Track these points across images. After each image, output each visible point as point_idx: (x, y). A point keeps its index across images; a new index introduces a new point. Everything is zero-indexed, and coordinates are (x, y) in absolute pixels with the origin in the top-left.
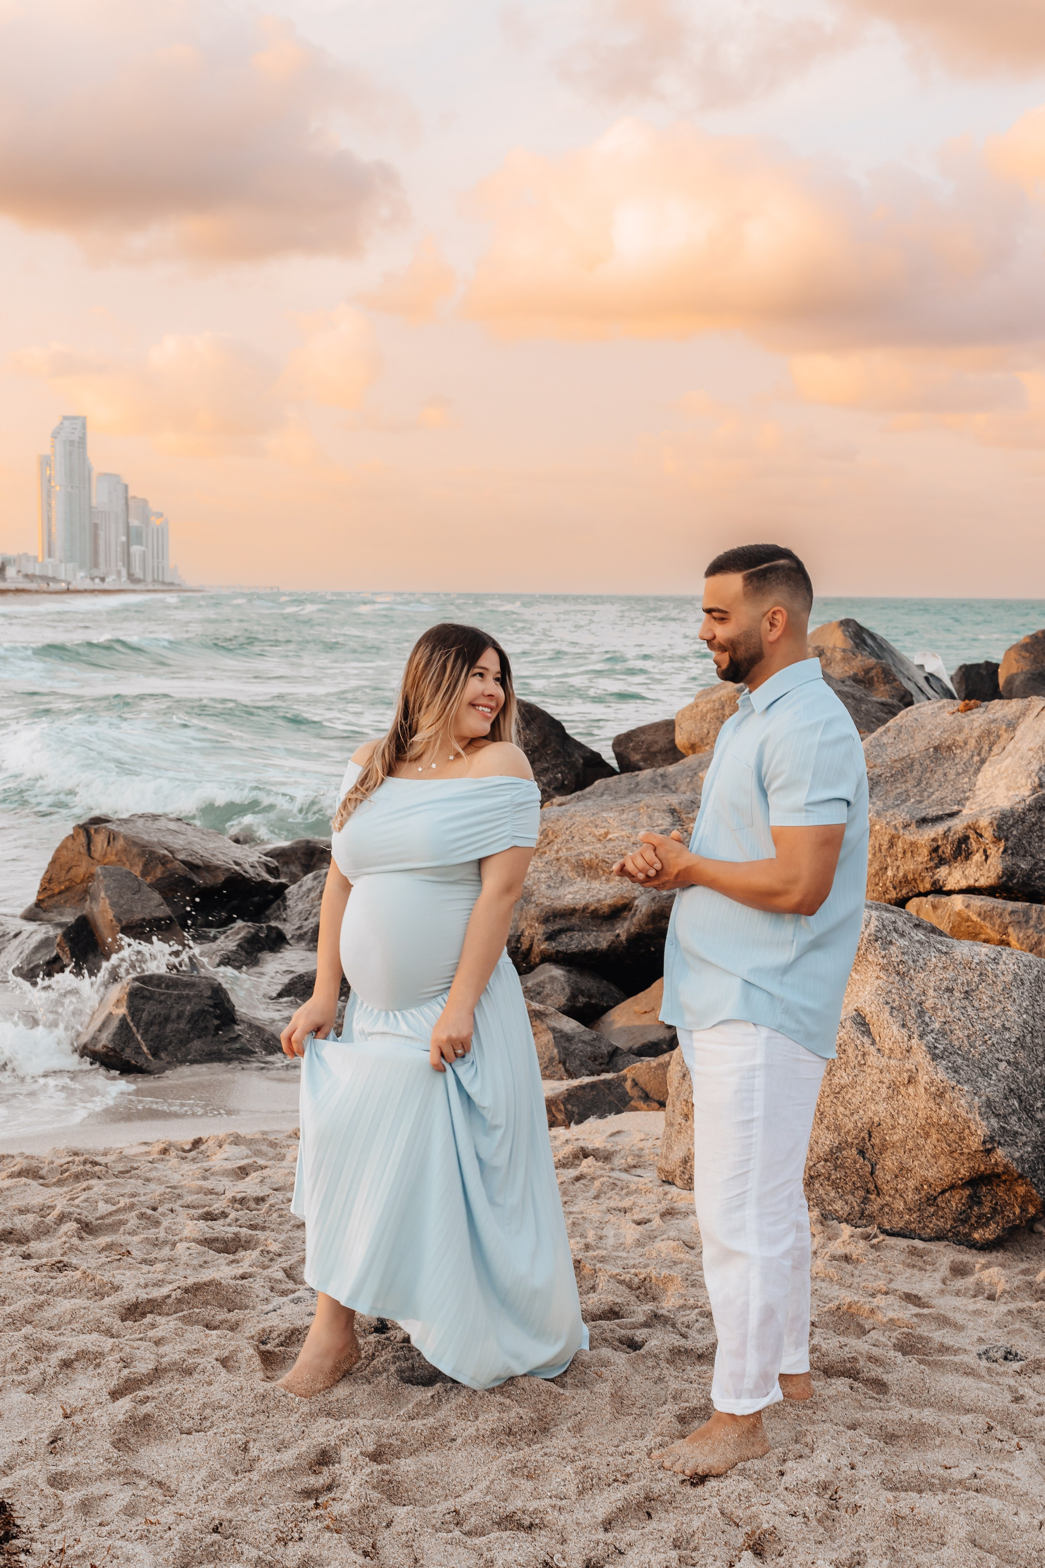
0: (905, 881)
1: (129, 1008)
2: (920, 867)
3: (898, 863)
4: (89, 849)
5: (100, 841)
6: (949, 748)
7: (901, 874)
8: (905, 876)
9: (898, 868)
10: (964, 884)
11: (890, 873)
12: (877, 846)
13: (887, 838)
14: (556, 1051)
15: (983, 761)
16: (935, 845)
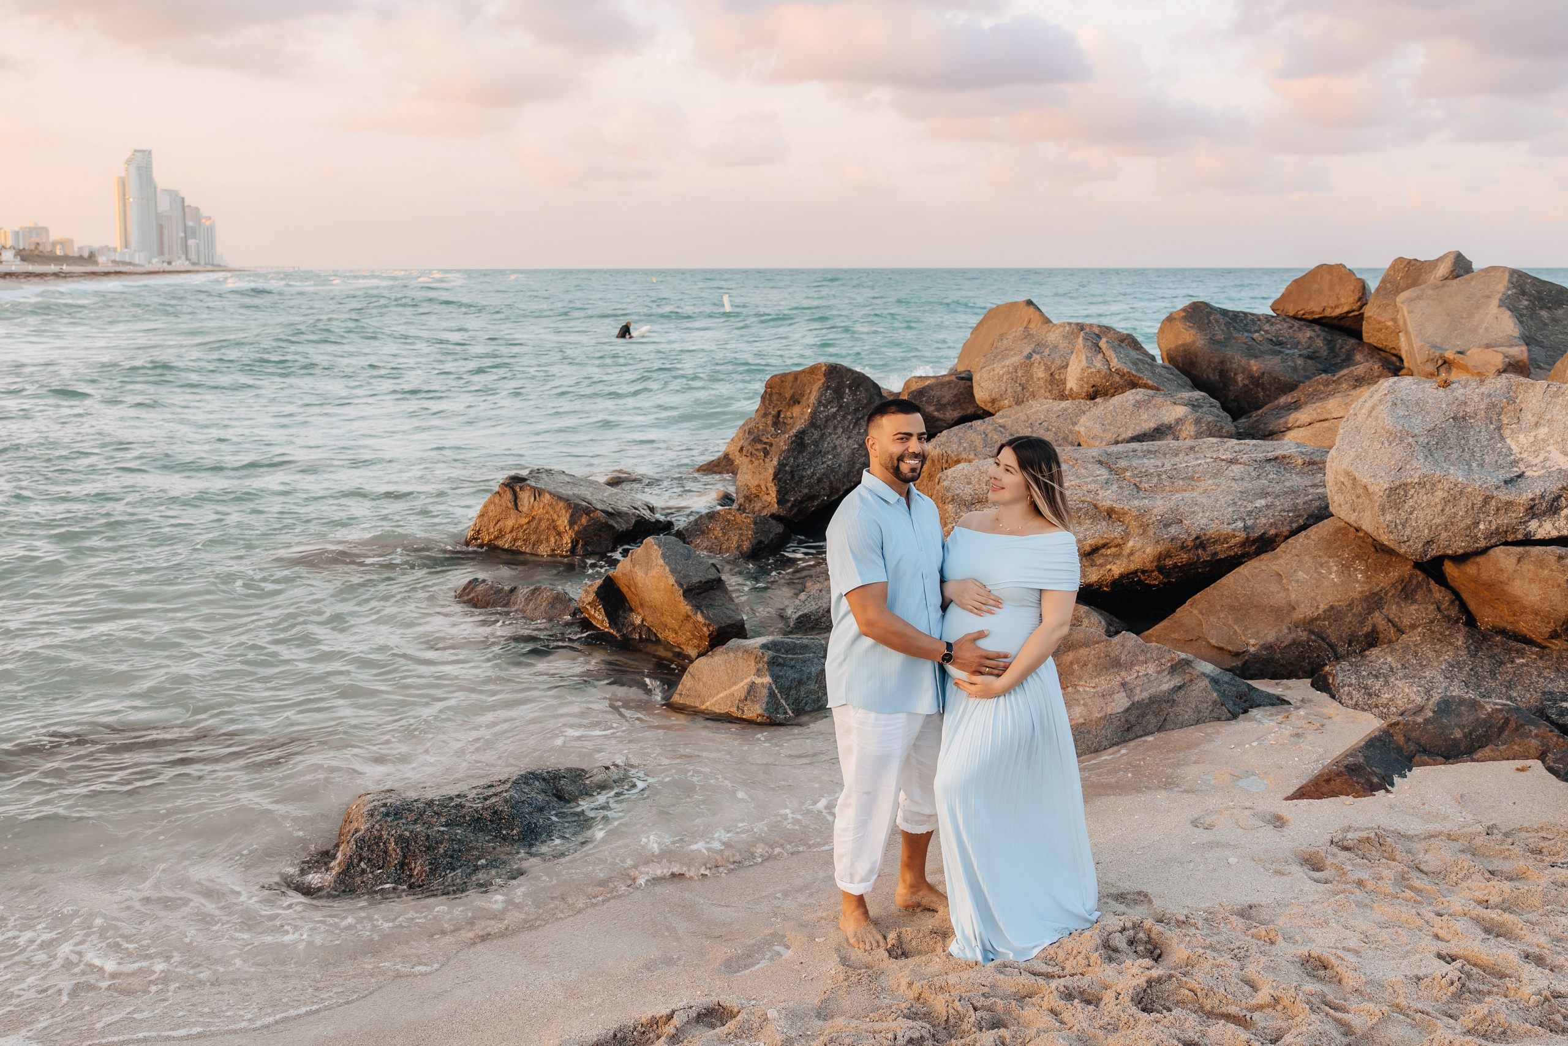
0: (1497, 532)
1: (772, 676)
2: (1515, 521)
3: (1490, 518)
4: (516, 505)
5: (525, 497)
6: (1464, 418)
7: (1494, 527)
8: (1497, 529)
9: (1490, 522)
10: (1554, 534)
11: (1482, 526)
12: (1470, 505)
13: (1480, 499)
14: (1215, 694)
15: (1499, 428)
16: (1532, 503)
